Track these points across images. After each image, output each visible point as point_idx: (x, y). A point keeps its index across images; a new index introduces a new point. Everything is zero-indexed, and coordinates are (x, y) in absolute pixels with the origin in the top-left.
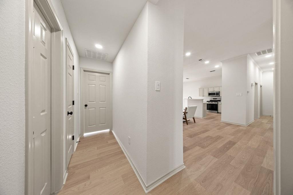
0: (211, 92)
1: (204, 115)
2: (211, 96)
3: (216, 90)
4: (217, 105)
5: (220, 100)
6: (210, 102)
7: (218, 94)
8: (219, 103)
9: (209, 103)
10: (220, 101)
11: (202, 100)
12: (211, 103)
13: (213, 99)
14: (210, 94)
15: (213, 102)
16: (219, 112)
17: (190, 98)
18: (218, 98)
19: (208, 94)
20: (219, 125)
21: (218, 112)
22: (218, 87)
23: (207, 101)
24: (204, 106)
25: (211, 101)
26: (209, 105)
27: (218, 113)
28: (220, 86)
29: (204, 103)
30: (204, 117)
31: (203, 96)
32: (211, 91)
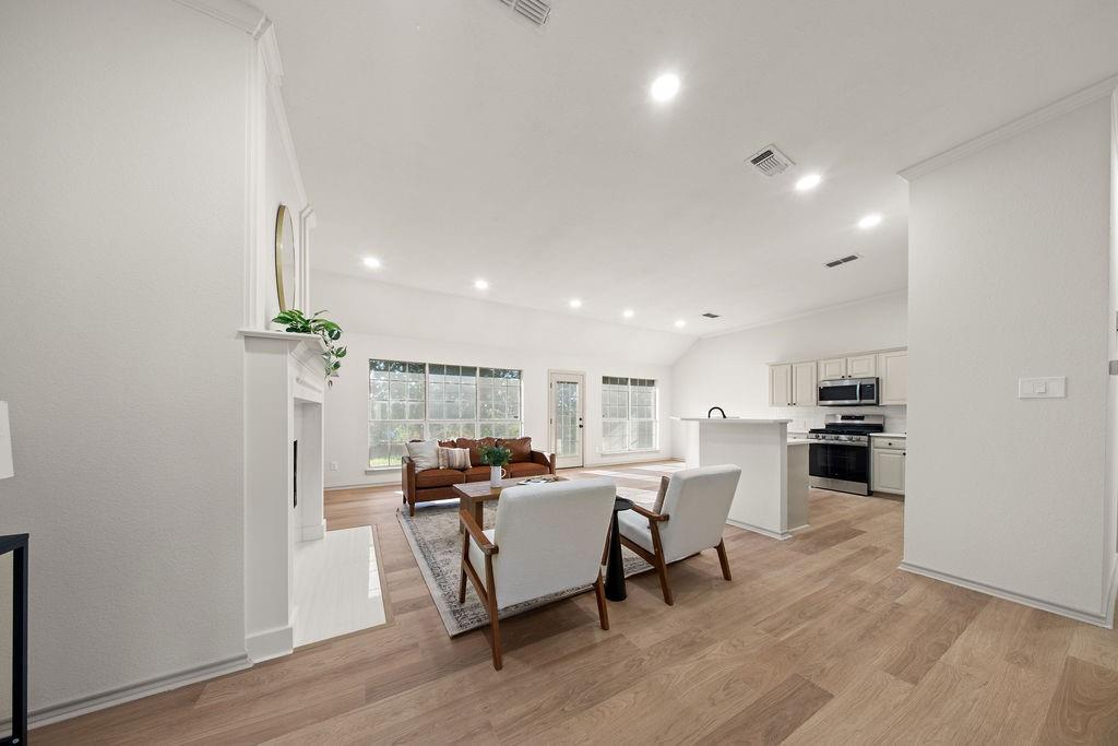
0: (829, 384)
1: (792, 518)
2: (830, 402)
3: (860, 371)
4: (863, 454)
5: (880, 422)
6: (828, 436)
7: (869, 392)
8: (878, 440)
9: (822, 441)
10: (880, 428)
11: (783, 424)
12: (830, 439)
13: (843, 418)
14: (825, 394)
15: (843, 437)
16: (876, 487)
17: (716, 414)
18: (869, 413)
19: (815, 395)
20: (896, 612)
21: (869, 487)
22: (872, 357)
23: (813, 431)
24: (791, 464)
25: (832, 429)
26: (820, 451)
27: (870, 493)
28: (878, 352)
29: (791, 447)
30: (789, 526)
31: (792, 404)
32: (832, 374)
